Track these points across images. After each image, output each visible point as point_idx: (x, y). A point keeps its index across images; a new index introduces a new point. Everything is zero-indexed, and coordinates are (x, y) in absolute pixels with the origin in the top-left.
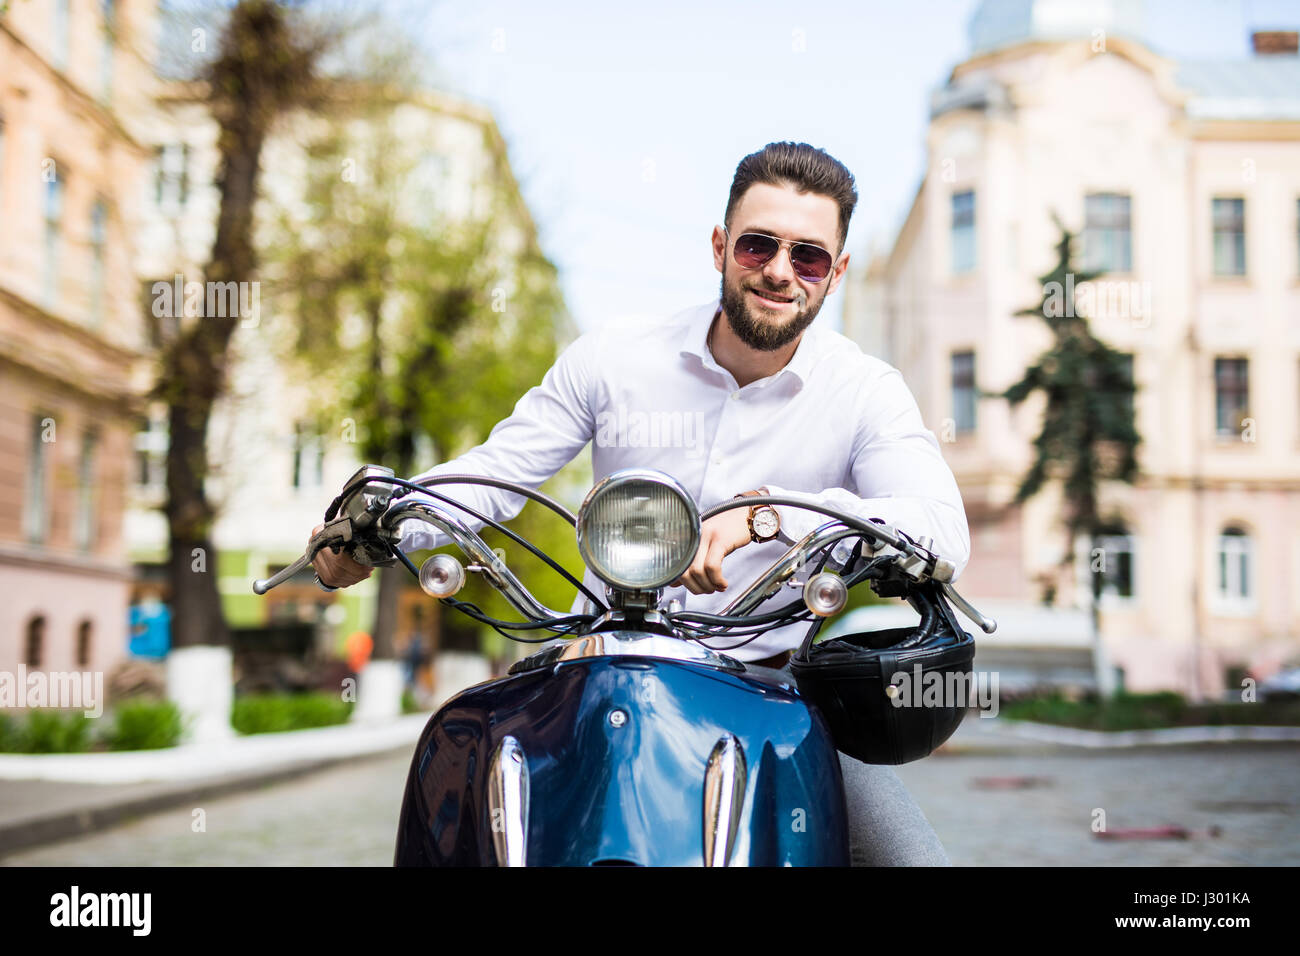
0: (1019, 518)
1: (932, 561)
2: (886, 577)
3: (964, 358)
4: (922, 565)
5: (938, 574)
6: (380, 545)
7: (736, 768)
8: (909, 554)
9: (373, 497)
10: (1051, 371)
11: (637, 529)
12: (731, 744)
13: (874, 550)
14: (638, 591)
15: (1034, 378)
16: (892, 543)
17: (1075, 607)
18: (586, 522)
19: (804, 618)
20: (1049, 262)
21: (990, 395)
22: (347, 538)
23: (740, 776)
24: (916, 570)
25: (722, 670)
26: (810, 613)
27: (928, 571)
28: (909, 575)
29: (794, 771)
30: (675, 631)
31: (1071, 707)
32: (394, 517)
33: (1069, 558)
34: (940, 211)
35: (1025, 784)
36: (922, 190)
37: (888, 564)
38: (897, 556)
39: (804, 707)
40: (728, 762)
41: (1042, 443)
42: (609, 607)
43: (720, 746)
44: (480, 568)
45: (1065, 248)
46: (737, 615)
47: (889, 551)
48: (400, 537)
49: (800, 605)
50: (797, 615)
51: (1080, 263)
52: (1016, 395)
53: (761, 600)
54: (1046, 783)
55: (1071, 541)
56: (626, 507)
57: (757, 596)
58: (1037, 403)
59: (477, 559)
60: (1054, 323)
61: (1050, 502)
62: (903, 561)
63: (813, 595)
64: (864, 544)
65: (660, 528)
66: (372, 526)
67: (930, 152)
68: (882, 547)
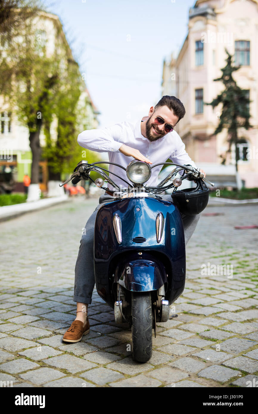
0: (216, 139)
1: (199, 173)
2: (190, 177)
3: (200, 91)
4: (197, 174)
5: (201, 176)
6: (86, 176)
7: (162, 219)
8: (195, 172)
9: (84, 167)
10: (225, 96)
11: (138, 171)
12: (161, 214)
13: (188, 172)
14: (139, 184)
15: (219, 99)
16: (191, 171)
17: (231, 164)
18: (128, 170)
19: (173, 187)
20: (224, 64)
21: (207, 104)
22: (79, 176)
23: (163, 220)
24: (196, 176)
25: (156, 199)
26: (174, 186)
27: (199, 176)
28: (195, 177)
29: (173, 219)
30: (147, 191)
31: (229, 192)
32: (88, 171)
33: (229, 151)
34: (193, 46)
35: (216, 215)
36: (187, 39)
37: (190, 175)
38: (192, 173)
39: (174, 206)
40: (160, 217)
41: (222, 117)
42: (133, 186)
43: (158, 215)
44: (107, 181)
45: (229, 60)
46: (160, 187)
47: (190, 172)
48: (90, 174)
49: (172, 184)
50: (172, 186)
51: (233, 65)
52: (214, 104)
53: (164, 184)
54: (223, 214)
55: (230, 146)
56: (136, 167)
57: (163, 183)
58: (221, 105)
59: (106, 179)
60: (225, 82)
61: (224, 134)
62: (193, 174)
63: (175, 182)
64: (185, 171)
65: (143, 171)
66: (84, 173)
67: (189, 28)
68: (189, 171)
